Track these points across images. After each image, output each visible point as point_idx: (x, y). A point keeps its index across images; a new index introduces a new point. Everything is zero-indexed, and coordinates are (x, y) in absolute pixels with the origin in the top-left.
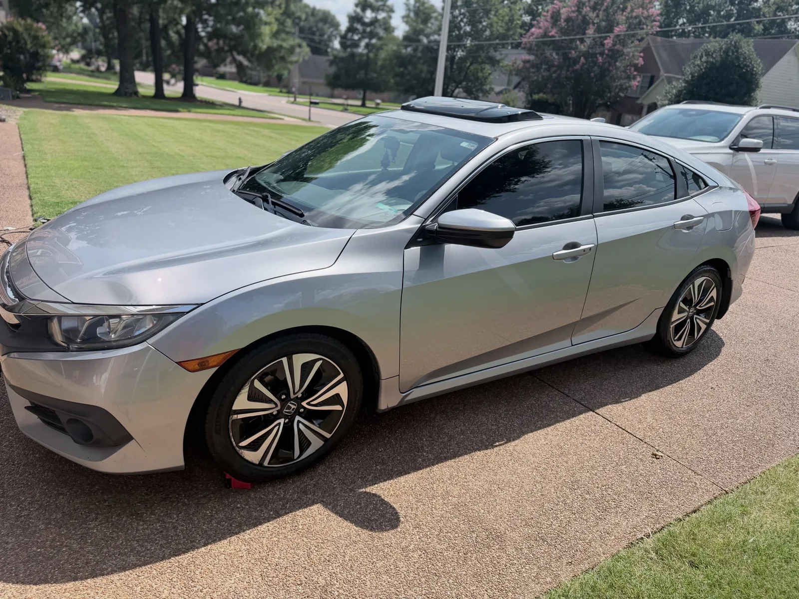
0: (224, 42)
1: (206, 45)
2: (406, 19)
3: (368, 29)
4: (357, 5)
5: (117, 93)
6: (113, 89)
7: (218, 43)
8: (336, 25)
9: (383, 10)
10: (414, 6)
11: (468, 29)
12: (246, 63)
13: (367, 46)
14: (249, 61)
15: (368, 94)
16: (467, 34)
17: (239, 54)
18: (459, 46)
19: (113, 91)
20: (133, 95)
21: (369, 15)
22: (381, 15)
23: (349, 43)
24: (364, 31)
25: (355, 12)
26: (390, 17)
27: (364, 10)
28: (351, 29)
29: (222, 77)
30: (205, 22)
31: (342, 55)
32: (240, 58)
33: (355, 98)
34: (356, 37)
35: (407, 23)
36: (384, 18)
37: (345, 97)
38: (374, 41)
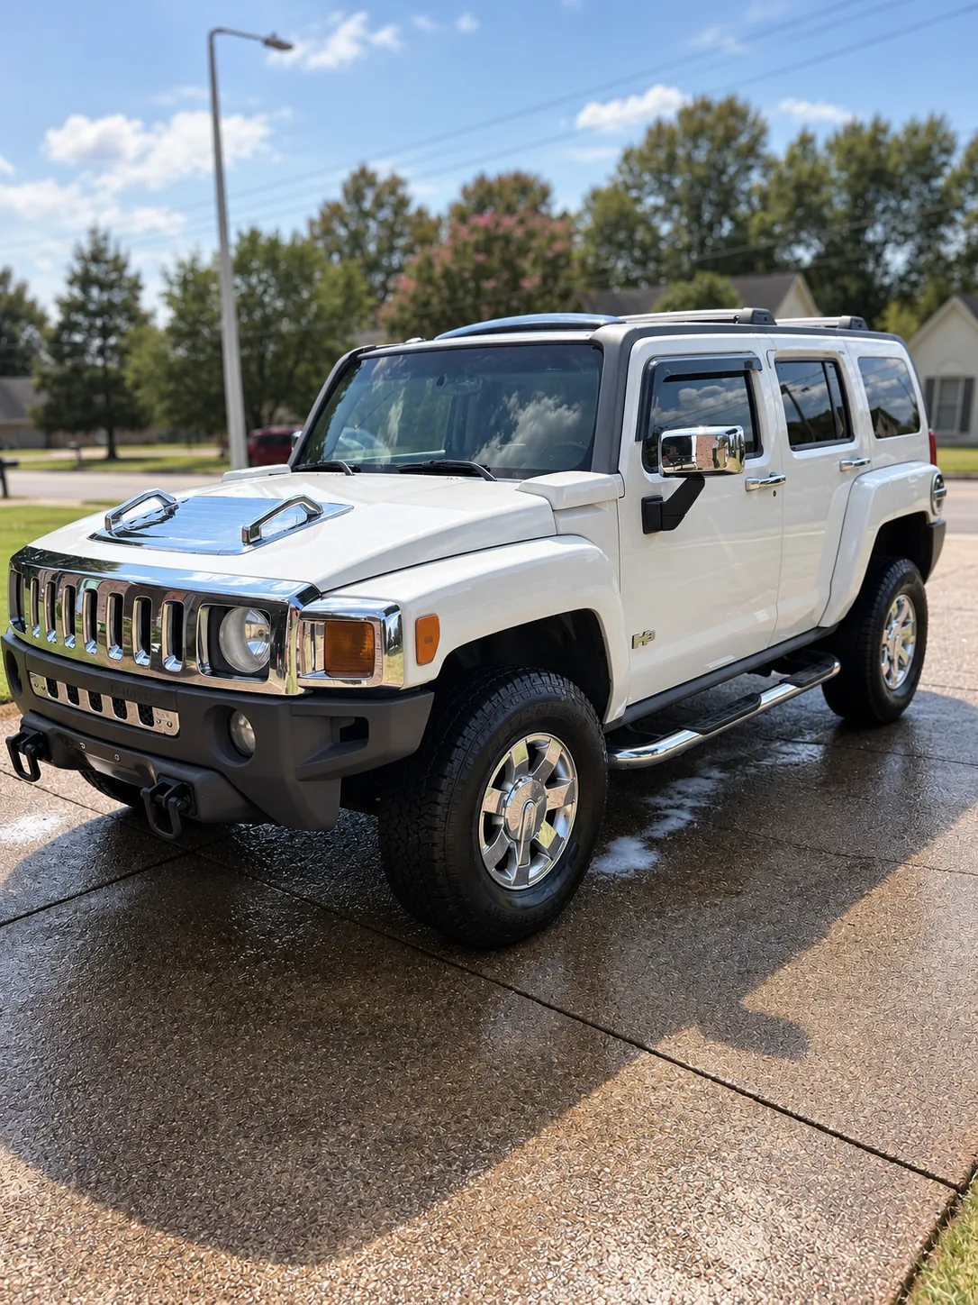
2: (171, 300)
3: (99, 322)
4: (71, 283)
8: (40, 321)
9: (119, 287)
10: (178, 276)
11: (279, 304)
13: (101, 351)
15: (118, 436)
16: (281, 315)
18: (270, 337)
22: (118, 297)
23: (67, 349)
24: (92, 326)
25: (70, 294)
26: (136, 298)
27: (86, 290)
28: (68, 326)
31: (57, 372)
33: (96, 445)
34: (78, 338)
35: (170, 304)
36: (124, 301)
37: (73, 444)
38: (112, 341)
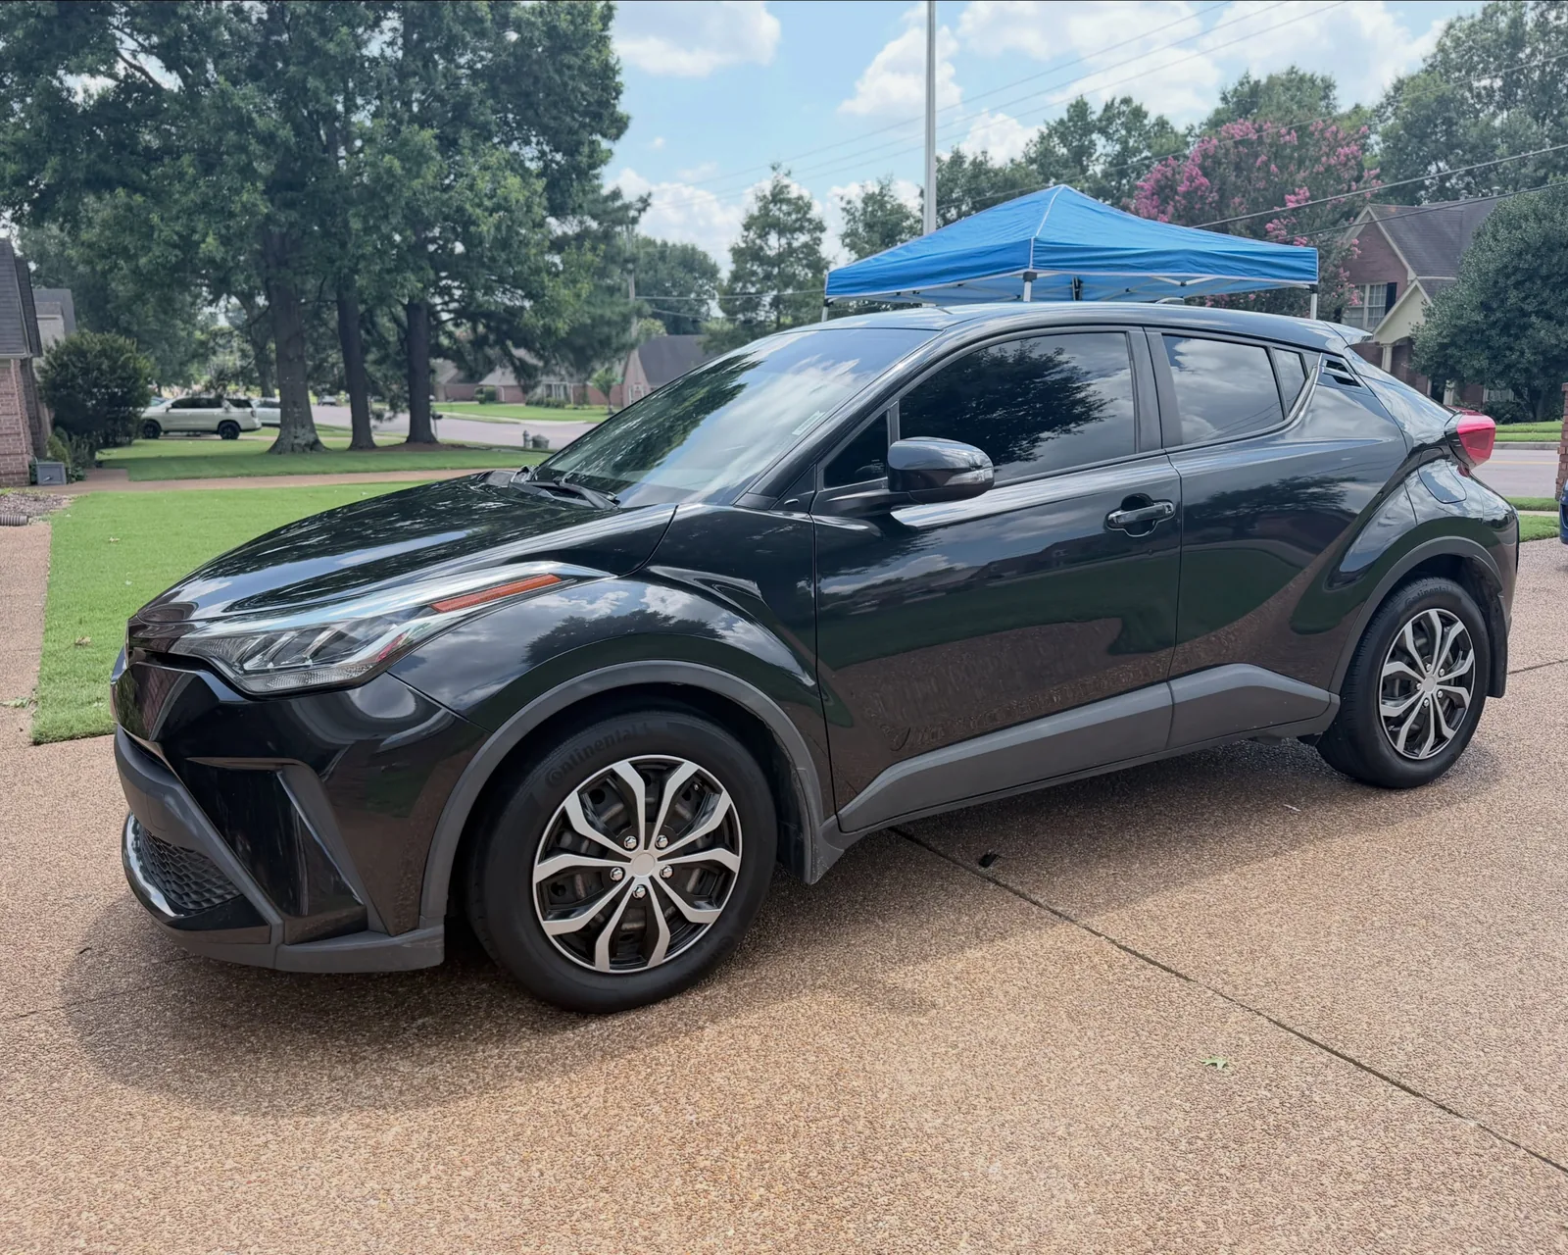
0: (487, 326)
1: (450, 335)
2: (851, 240)
3: (775, 270)
4: (747, 228)
5: (276, 449)
6: (266, 442)
7: (474, 329)
8: (711, 272)
9: (801, 229)
10: (865, 212)
12: (531, 359)
13: (776, 303)
14: (541, 357)
17: (517, 346)
19: (269, 446)
20: (308, 449)
21: (774, 243)
22: (800, 240)
23: (739, 302)
24: (768, 275)
25: (745, 240)
26: (818, 241)
27: (763, 236)
28: (740, 275)
29: (491, 397)
30: (446, 291)
31: (728, 326)
32: (520, 353)
34: (752, 289)
35: (852, 247)
36: (806, 245)
38: (789, 291)
